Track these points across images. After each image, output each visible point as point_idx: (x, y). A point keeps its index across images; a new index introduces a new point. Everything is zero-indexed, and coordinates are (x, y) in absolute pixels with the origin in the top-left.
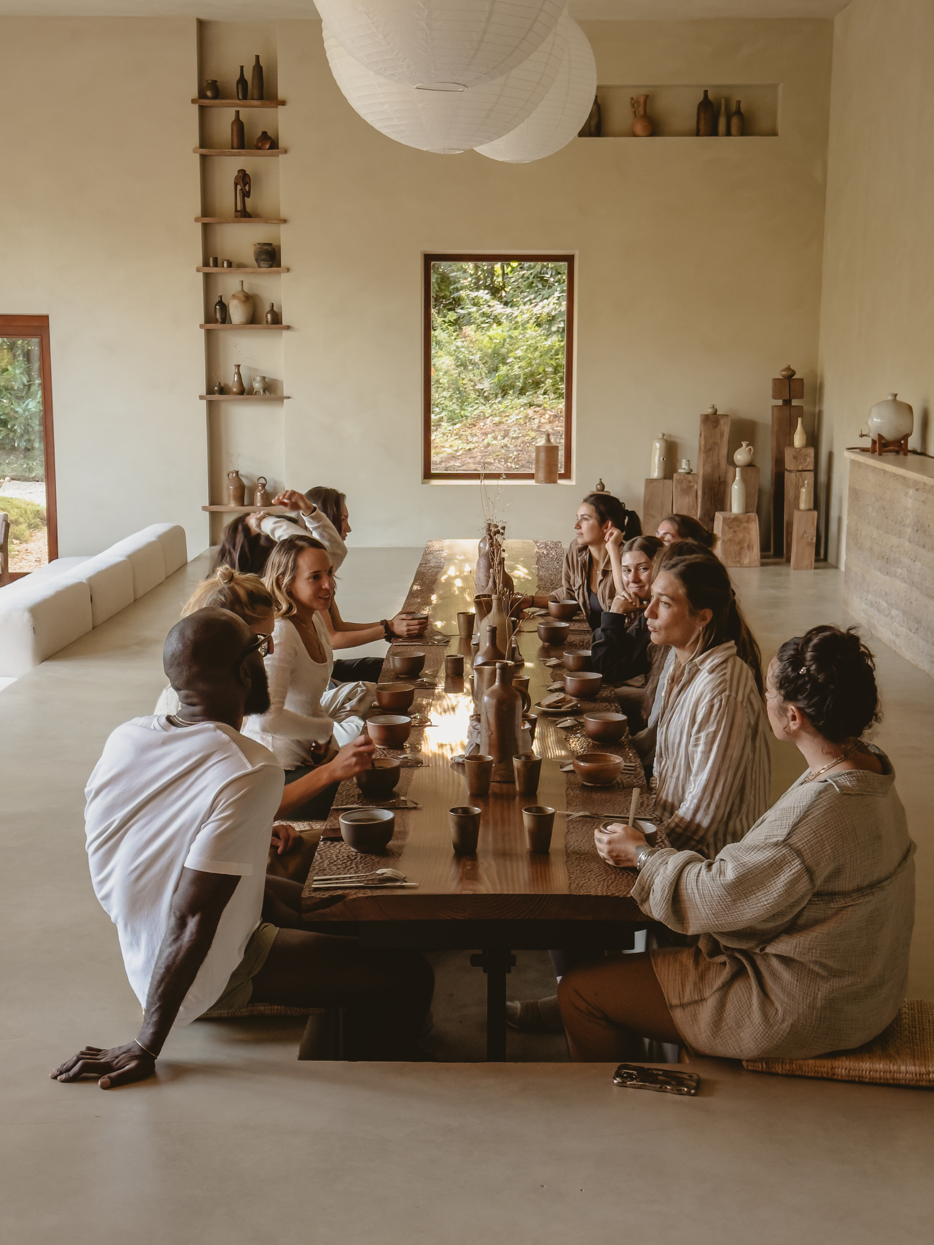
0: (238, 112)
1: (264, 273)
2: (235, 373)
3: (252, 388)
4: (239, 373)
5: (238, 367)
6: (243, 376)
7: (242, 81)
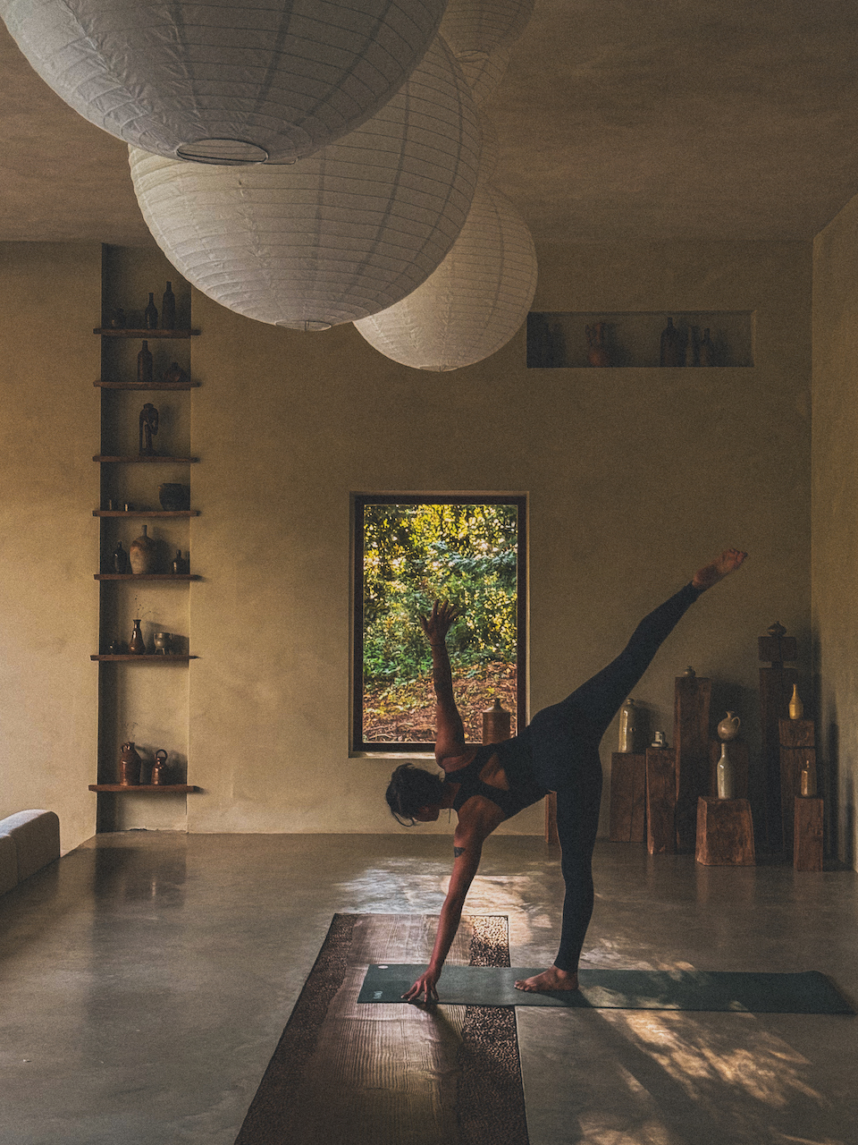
0: (145, 343)
1: (170, 517)
2: (135, 630)
3: (153, 646)
4: (138, 630)
5: (138, 622)
6: (143, 634)
7: (151, 309)
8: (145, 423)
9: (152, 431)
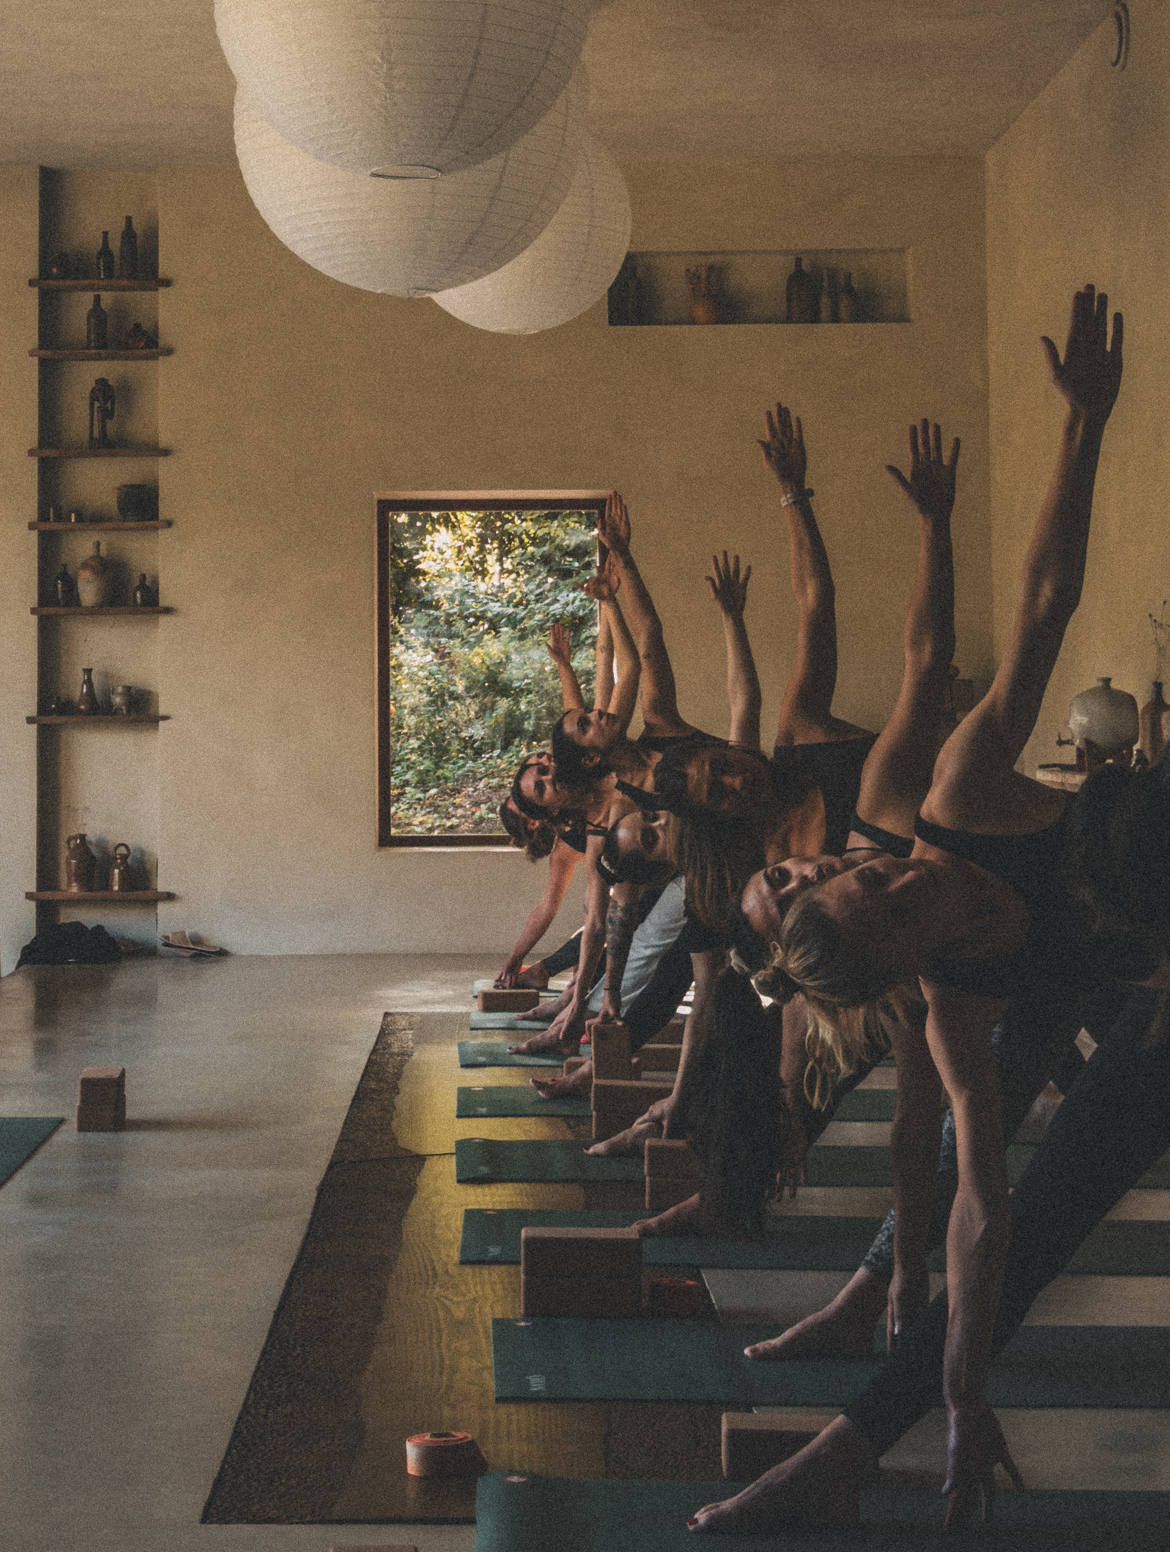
0: (97, 299)
1: (131, 529)
2: (84, 682)
3: (109, 704)
4: (89, 682)
5: (88, 671)
6: (95, 686)
7: (105, 252)
8: (97, 404)
9: (107, 414)
